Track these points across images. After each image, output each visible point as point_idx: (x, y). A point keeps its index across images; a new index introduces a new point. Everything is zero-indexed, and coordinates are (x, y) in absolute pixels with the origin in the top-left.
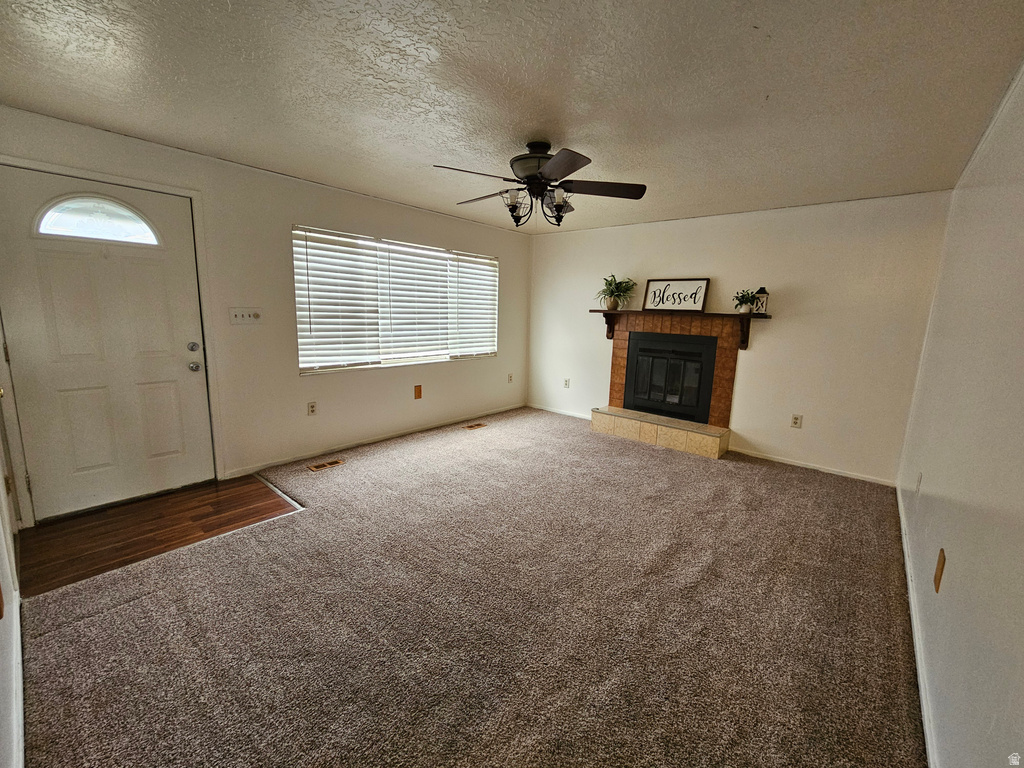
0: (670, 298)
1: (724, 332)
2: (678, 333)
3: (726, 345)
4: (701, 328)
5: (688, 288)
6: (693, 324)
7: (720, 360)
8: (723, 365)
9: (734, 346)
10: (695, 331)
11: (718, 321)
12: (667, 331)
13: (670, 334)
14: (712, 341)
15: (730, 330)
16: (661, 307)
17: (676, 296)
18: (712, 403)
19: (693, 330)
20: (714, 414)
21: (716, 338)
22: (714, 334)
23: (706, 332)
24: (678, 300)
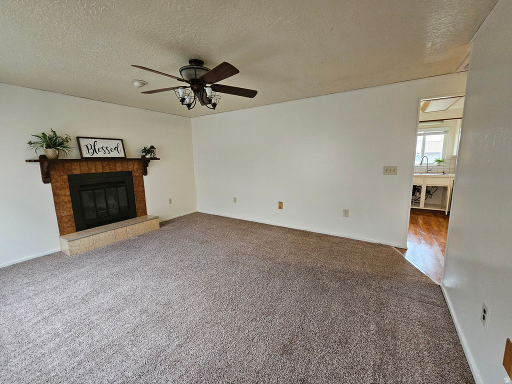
0: (101, 150)
1: (134, 168)
2: (108, 171)
3: (137, 174)
4: (122, 167)
5: (112, 144)
6: (117, 165)
7: (136, 182)
8: (138, 185)
9: (141, 175)
10: (119, 169)
11: (130, 163)
12: (100, 171)
13: (103, 173)
14: (130, 173)
15: (137, 167)
16: (95, 155)
17: (105, 149)
18: (137, 206)
19: (117, 168)
20: (139, 211)
21: (131, 172)
22: (130, 170)
23: (125, 169)
24: (107, 151)
